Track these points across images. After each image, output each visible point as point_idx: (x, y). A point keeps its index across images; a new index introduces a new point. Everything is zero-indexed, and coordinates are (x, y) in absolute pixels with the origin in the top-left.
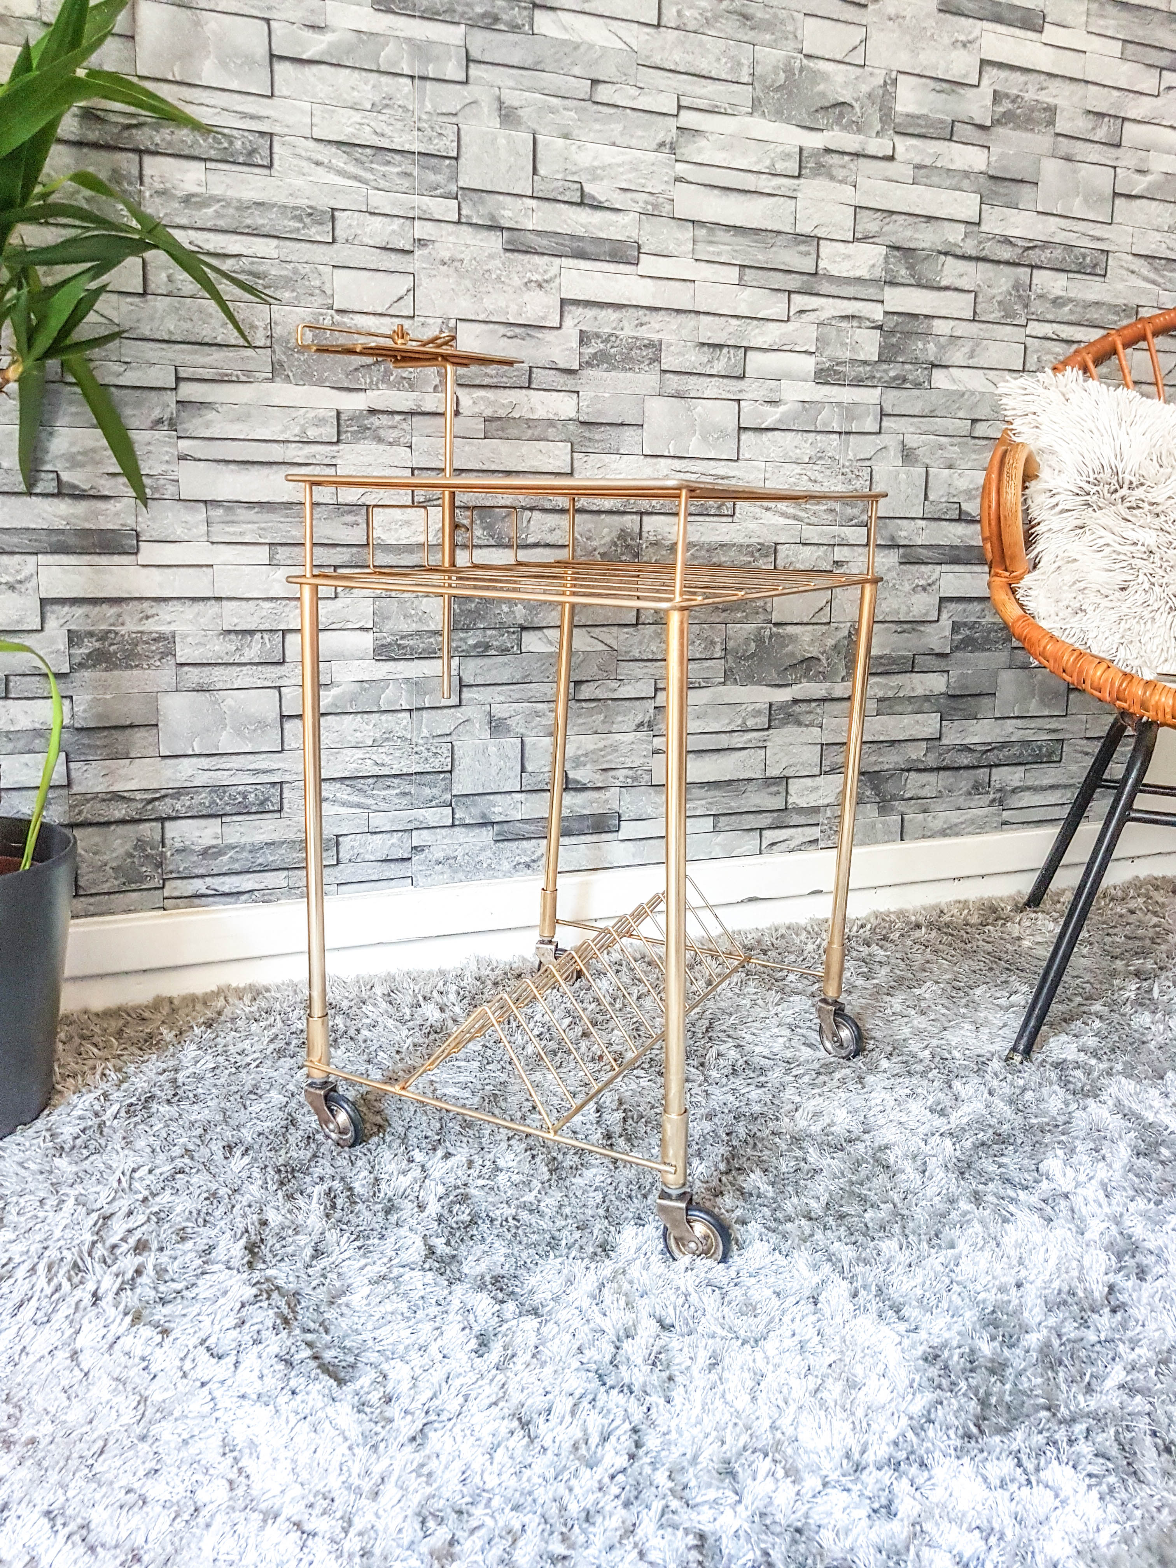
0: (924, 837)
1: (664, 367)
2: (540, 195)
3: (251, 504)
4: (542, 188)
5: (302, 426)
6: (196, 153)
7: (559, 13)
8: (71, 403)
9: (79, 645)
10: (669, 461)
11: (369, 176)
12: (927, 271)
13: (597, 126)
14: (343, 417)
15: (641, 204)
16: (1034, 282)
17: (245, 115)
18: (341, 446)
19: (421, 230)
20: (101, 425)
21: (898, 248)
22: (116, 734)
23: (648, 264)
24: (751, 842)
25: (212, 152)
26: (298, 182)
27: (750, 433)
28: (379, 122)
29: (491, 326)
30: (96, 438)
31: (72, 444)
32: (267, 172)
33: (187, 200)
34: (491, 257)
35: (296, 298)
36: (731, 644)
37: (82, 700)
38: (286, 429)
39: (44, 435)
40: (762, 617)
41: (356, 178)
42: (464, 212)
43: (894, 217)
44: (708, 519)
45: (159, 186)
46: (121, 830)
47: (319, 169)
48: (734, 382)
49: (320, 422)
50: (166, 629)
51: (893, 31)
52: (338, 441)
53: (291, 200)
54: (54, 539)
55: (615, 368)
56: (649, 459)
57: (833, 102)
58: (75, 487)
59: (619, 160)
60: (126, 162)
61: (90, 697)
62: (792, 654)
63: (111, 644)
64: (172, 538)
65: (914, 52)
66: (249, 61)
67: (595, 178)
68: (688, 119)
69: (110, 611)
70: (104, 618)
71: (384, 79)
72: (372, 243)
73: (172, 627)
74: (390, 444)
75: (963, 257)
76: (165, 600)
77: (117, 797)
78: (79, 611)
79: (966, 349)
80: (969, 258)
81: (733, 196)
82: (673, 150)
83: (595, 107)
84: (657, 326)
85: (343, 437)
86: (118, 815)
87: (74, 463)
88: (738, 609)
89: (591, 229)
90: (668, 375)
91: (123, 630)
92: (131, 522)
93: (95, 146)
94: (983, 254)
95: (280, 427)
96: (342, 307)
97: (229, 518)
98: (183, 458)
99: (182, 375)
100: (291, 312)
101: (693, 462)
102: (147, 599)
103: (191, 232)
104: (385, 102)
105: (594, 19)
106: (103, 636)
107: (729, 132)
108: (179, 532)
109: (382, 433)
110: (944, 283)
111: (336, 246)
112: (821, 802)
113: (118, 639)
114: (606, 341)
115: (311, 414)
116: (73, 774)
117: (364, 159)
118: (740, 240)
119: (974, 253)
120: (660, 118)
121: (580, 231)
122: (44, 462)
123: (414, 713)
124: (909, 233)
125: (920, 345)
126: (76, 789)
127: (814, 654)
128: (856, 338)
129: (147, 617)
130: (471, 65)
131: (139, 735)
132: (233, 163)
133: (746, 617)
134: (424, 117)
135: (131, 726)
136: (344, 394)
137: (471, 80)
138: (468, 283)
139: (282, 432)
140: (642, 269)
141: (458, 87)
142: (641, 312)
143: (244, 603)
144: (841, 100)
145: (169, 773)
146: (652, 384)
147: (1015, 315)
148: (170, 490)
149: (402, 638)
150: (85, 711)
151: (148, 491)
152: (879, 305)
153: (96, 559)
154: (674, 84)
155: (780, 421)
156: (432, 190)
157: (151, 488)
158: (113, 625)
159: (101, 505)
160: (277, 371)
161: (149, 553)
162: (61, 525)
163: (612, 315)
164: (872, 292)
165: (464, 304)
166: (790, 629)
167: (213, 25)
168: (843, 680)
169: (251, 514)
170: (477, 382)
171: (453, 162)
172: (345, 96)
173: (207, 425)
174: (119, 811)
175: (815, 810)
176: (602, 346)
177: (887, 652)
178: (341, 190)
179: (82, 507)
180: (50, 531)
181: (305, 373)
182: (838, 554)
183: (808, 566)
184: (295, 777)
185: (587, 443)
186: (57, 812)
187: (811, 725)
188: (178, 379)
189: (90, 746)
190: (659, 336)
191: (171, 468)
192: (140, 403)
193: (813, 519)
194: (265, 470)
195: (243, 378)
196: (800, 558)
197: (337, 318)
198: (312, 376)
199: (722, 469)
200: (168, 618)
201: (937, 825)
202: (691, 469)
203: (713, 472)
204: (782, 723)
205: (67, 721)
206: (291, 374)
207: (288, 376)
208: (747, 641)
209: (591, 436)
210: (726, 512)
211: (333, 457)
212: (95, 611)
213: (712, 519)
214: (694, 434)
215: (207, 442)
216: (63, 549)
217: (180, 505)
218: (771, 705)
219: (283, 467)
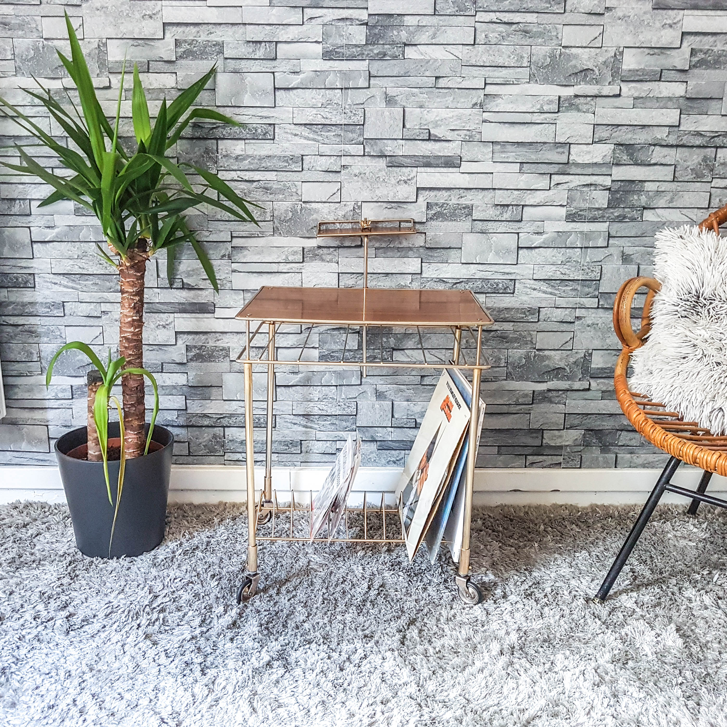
0: (630, 467)
1: (474, 218)
2: (407, 138)
4: (407, 134)
5: (286, 255)
6: (241, 137)
7: (418, 46)
8: (188, 249)
9: (191, 351)
10: (476, 266)
11: (320, 138)
12: (641, 156)
13: (439, 100)
14: (306, 250)
15: (463, 136)
16: (718, 156)
17: (262, 117)
18: (304, 264)
19: (345, 161)
20: (200, 258)
21: (622, 145)
22: (205, 389)
23: (465, 167)
24: (521, 461)
25: (248, 135)
26: (286, 145)
27: (525, 250)
28: (325, 112)
29: (380, 204)
30: (198, 264)
31: (188, 267)
32: (272, 141)
33: (237, 158)
34: (380, 170)
35: (285, 198)
36: (510, 360)
37: (192, 375)
38: (279, 256)
39: (177, 264)
40: (530, 346)
41: (314, 140)
42: (366, 150)
43: (620, 128)
44: (498, 295)
45: (224, 153)
46: (207, 430)
47: (296, 137)
48: (516, 224)
49: (295, 253)
50: (226, 345)
51: (621, 25)
52: (303, 261)
53: (283, 153)
54: (181, 307)
55: (446, 220)
56: (464, 265)
57: (580, 69)
58: (189, 285)
59: (450, 115)
60: (211, 144)
61: (194, 373)
62: (548, 366)
63: (203, 351)
64: (228, 306)
65: (636, 35)
66: (265, 92)
67: (437, 126)
68: (490, 89)
69: (203, 337)
70: (200, 340)
71: (328, 92)
72: (321, 169)
73: (228, 345)
74: (328, 262)
75: (667, 146)
76: (226, 333)
77: (205, 416)
78: (191, 337)
79: (668, 198)
80: (672, 146)
81: (517, 127)
82: (481, 106)
83: (438, 90)
84: (471, 198)
85: (305, 259)
86: (206, 423)
87: (189, 275)
88: (515, 342)
89: (434, 151)
90: (476, 222)
91: (208, 345)
92: (212, 299)
93: (198, 138)
94: (681, 143)
95: (276, 256)
96: (306, 200)
98: (234, 271)
99: (234, 235)
100: (282, 204)
101: (490, 266)
102: (218, 332)
103: (238, 172)
104: (329, 102)
105: (438, 46)
106: (200, 348)
107: (515, 93)
108: (232, 304)
109: (324, 257)
110: (652, 162)
111: (304, 172)
112: (564, 444)
113: (206, 349)
114: (442, 206)
115: (291, 250)
116: (188, 405)
117: (317, 130)
118: (521, 149)
119: (675, 143)
120: (474, 91)
121: (428, 153)
122: (177, 275)
123: (338, 387)
124: (629, 136)
125: (636, 197)
126: (189, 411)
127: (562, 366)
128: (592, 196)
129: (218, 340)
130: (372, 78)
131: (214, 390)
132: (257, 139)
133: (520, 346)
134: (347, 107)
135: (211, 386)
136: (306, 240)
137: (371, 86)
138: (368, 184)
139: (277, 258)
140: (462, 169)
141: (365, 90)
142: (462, 191)
144: (586, 67)
145: (226, 407)
146: (467, 227)
147: (703, 176)
148: (228, 285)
149: (333, 352)
150: (193, 379)
152: (609, 177)
153: (197, 315)
154: (483, 73)
155: (543, 242)
156: (351, 142)
157: (220, 285)
158: (204, 343)
159: (199, 292)
160: (275, 231)
161: (219, 312)
162: (183, 301)
163: (445, 194)
164: (604, 170)
165: (366, 194)
166: (547, 353)
167: (249, 78)
168: (580, 380)
171: (362, 127)
172: (309, 102)
173: (244, 257)
174: (206, 422)
175: (561, 447)
176: (439, 209)
177: (609, 365)
178: (306, 146)
179: (192, 293)
180: (179, 304)
181: (288, 231)
182: (578, 313)
183: (559, 319)
184: (281, 413)
185: (430, 258)
186: (182, 421)
187: (559, 403)
188: (232, 237)
189: (195, 394)
190: (472, 202)
191: (228, 276)
192: (216, 248)
193: (563, 294)
194: (269, 276)
195: (260, 235)
196: (554, 315)
197: (304, 205)
198: (291, 232)
199: (507, 269)
200: (227, 341)
201: (640, 461)
202: (489, 270)
203: (502, 271)
204: (541, 401)
205: (185, 383)
206: (282, 232)
207: (280, 233)
208: (520, 358)
209: (432, 255)
210: (509, 292)
211: (301, 269)
212: (197, 337)
213: (501, 295)
214: (491, 252)
215: (244, 264)
216: (185, 311)
217: (232, 292)
218: (534, 392)
219: (278, 274)
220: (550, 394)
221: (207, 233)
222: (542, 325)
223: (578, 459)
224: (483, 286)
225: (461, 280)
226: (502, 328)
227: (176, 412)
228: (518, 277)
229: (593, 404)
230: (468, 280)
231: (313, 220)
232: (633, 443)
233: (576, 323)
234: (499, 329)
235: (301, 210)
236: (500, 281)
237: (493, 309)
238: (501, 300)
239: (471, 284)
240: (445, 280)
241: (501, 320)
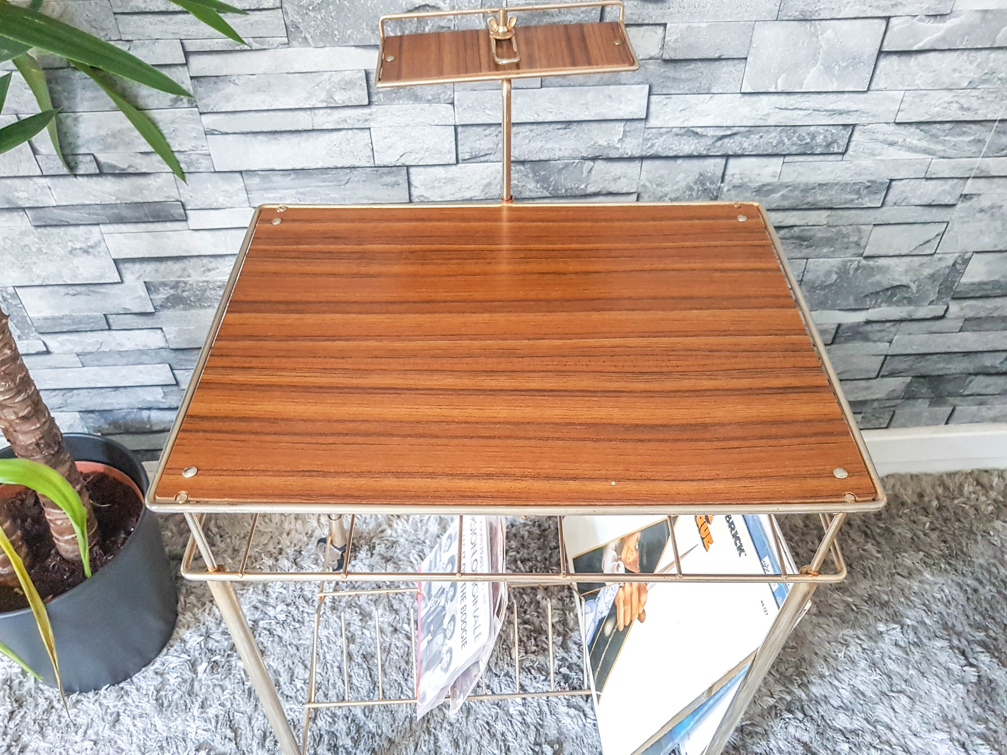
0: (971, 422)
3: (286, 172)
5: (328, 91)
9: (157, 291)
10: (774, 98)
14: (373, 78)
18: (374, 109)
20: (120, 108)
27: (894, 59)
30: (120, 120)
31: (99, 127)
36: (808, 277)
37: (171, 331)
38: (311, 95)
39: (69, 122)
40: (853, 251)
44: (810, 158)
49: (347, 85)
52: (370, 103)
54: (110, 212)
56: (747, 98)
58: (113, 167)
61: (177, 328)
62: (879, 283)
63: (183, 291)
64: (215, 205)
69: (176, 267)
70: (172, 272)
74: (429, 101)
76: (221, 256)
78: (149, 267)
85: (374, 99)
87: (107, 145)
88: (824, 245)
91: (190, 280)
92: (173, 194)
95: (304, 95)
97: (266, 186)
98: (209, 132)
99: (190, 48)
101: (805, 97)
102: (205, 256)
106: (176, 285)
108: (221, 200)
109: (419, 91)
112: (870, 397)
113: (188, 287)
115: (336, 78)
116: (179, 378)
122: (78, 147)
126: (183, 386)
127: (905, 283)
129: (209, 270)
133: (833, 252)
136: (372, 52)
139: (307, 99)
146: (769, 6)
148: (204, 164)
150: (175, 337)
151: (182, 165)
153: (151, 226)
155: (943, 38)
157: (185, 163)
158: (179, 277)
159: (142, 181)
160: (292, 33)
161: (197, 219)
162: (112, 200)
166: (881, 262)
168: (931, 303)
169: (288, 181)
173: (227, 99)
175: (863, 401)
179: (125, 184)
180: (104, 206)
181: (324, 33)
182: (969, 187)
183: (925, 201)
185: (669, 84)
186: (173, 400)
187: (880, 340)
188: (187, 54)
189: (186, 360)
191: (200, 143)
193: (951, 152)
194: (295, 139)
195: (255, 46)
196: (919, 193)
198: (333, 35)
199: (843, 102)
201: (992, 413)
202: (802, 106)
203: (830, 107)
204: (848, 340)
205: (163, 344)
206: (308, 36)
207: (305, 38)
208: (828, 273)
209: (677, 75)
210: (836, 150)
211: (366, 120)
212: (162, 267)
213: (816, 158)
214: (814, 65)
215: (231, 116)
216: (120, 220)
217: (216, 176)
218: (839, 326)
219: (313, 134)
220: (868, 328)
222: (886, 214)
223: (887, 417)
224: (781, 142)
225: (735, 130)
226: (803, 222)
227: (159, 389)
228: (863, 120)
229: (939, 339)
230: (753, 129)
232: (990, 390)
233: (959, 206)
234: (798, 223)
236: (820, 129)
237: (793, 187)
238: (814, 169)
239: (755, 138)
240: (698, 130)
241: (805, 207)
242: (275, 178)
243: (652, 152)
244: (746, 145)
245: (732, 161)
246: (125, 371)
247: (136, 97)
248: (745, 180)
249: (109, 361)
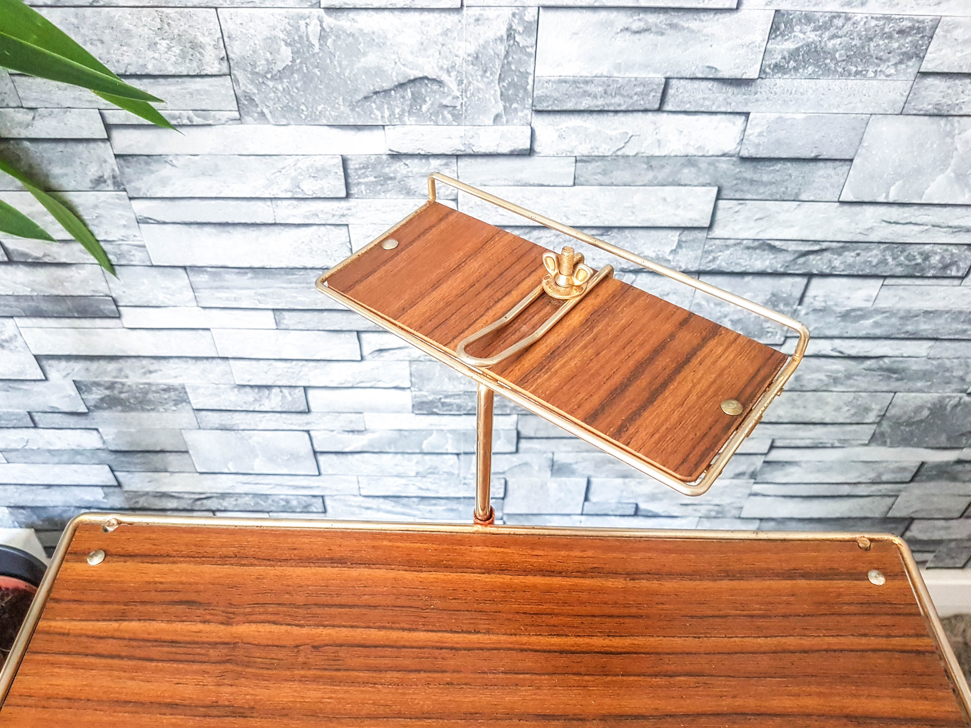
1: (927, 66)
3: (242, 270)
5: (293, 179)
9: (89, 391)
10: (882, 209)
14: (352, 165)
18: (352, 202)
22: (150, 456)
29: (603, 14)
36: (893, 411)
37: (109, 432)
38: (271, 183)
40: (953, 387)
49: (318, 173)
50: (173, 382)
52: (348, 196)
54: (25, 304)
55: (827, 72)
56: (846, 208)
58: (25, 255)
61: (115, 431)
63: (121, 392)
64: (154, 303)
69: (112, 366)
70: (105, 373)
73: (180, 381)
76: (164, 358)
77: (165, 495)
78: (78, 366)
85: (354, 190)
88: (920, 379)
90: (930, 81)
91: (128, 382)
92: (102, 288)
95: (262, 182)
97: (217, 284)
98: (142, 221)
99: (110, 121)
101: (925, 209)
102: (144, 357)
106: (111, 386)
108: (161, 298)
113: (126, 388)
114: (825, 27)
115: (304, 164)
116: (121, 479)
123: (462, 457)
126: (127, 488)
129: (150, 372)
131: (171, 457)
133: (930, 387)
136: (351, 134)
139: (267, 187)
143: (254, 362)
145: (209, 483)
146: (893, 95)
148: (138, 257)
149: (446, 397)
150: (114, 439)
151: (111, 257)
153: (76, 322)
157: (115, 254)
158: (115, 377)
159: (62, 272)
160: (245, 106)
161: (132, 317)
162: (27, 291)
169: (246, 279)
170: (569, 106)
173: (164, 182)
174: (172, 504)
176: (813, 36)
179: (42, 274)
180: (18, 298)
181: (287, 109)
184: (336, 493)
185: (746, 187)
186: (117, 501)
188: (108, 127)
189: (129, 463)
190: (938, 12)
191: (130, 232)
192: (67, 161)
194: (252, 233)
195: (197, 120)
197: (329, 20)
198: (299, 111)
200: (173, 373)
202: (919, 220)
203: (956, 223)
204: (930, 478)
205: (100, 445)
206: (266, 111)
207: (262, 114)
208: (919, 409)
209: (756, 177)
210: (954, 273)
211: (343, 216)
212: (94, 366)
213: (926, 282)
214: (942, 171)
215: (169, 203)
216: (39, 314)
217: (153, 271)
218: (923, 464)
219: (276, 229)
220: (959, 467)
221: (21, 116)
224: (884, 262)
225: (824, 245)
226: (897, 353)
227: (100, 490)
230: (848, 245)
231: (367, 71)
235: (322, 38)
236: (938, 249)
237: (890, 313)
238: (922, 294)
239: (849, 256)
240: (777, 244)
241: (903, 336)
242: (227, 276)
243: (713, 266)
244: (836, 263)
245: (815, 282)
246: (58, 469)
247: (47, 176)
248: (830, 303)
249: (39, 459)
